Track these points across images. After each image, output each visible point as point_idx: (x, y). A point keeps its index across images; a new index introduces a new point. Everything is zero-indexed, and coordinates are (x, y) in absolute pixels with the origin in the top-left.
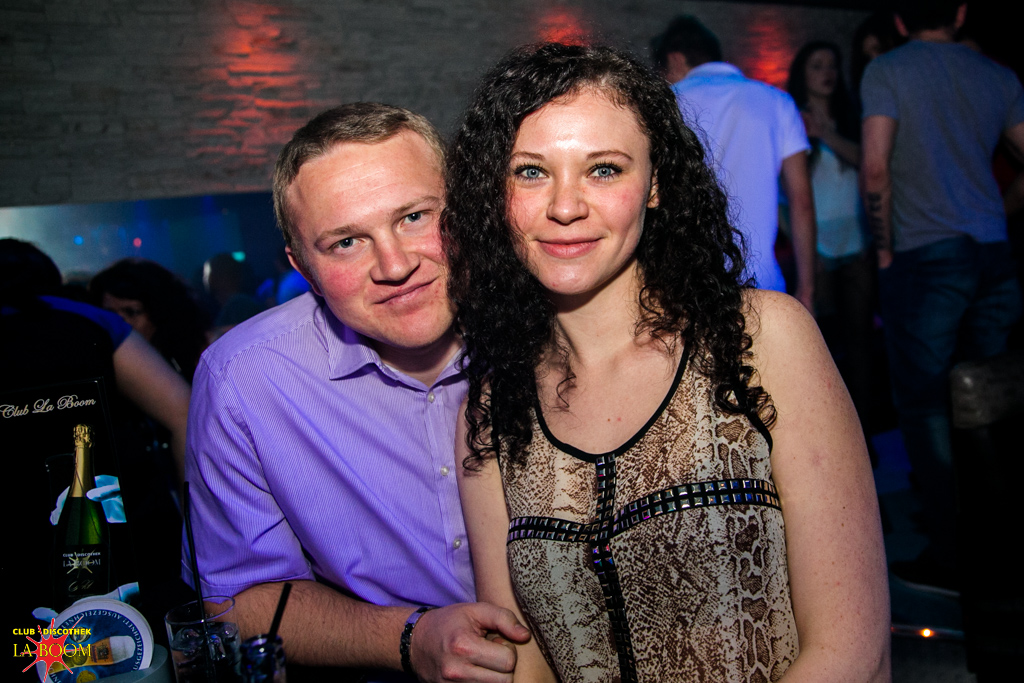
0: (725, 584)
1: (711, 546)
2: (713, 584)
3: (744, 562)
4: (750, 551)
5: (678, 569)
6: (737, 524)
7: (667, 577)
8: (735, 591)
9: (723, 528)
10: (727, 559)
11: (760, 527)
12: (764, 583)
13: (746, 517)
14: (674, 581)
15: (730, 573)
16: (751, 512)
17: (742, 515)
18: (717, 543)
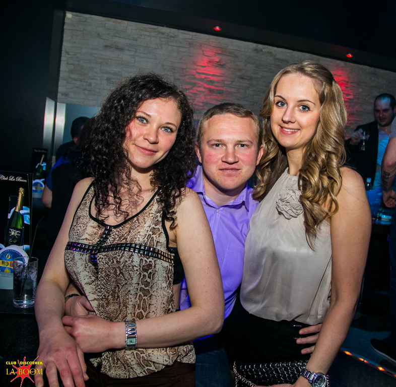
0: (135, 281)
1: (133, 266)
2: (131, 279)
3: (144, 276)
4: (147, 272)
5: (120, 270)
6: (144, 262)
7: (116, 272)
8: (138, 284)
9: (139, 261)
10: (138, 273)
11: (153, 265)
12: (151, 285)
13: (148, 261)
14: (118, 274)
15: (138, 278)
16: (150, 259)
17: (147, 260)
18: (135, 266)
